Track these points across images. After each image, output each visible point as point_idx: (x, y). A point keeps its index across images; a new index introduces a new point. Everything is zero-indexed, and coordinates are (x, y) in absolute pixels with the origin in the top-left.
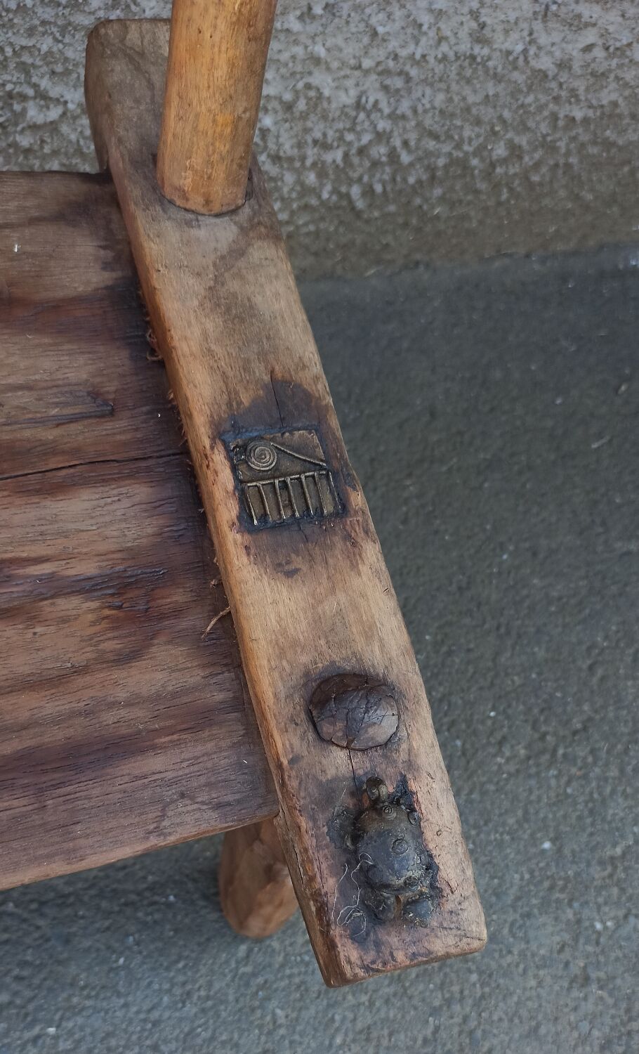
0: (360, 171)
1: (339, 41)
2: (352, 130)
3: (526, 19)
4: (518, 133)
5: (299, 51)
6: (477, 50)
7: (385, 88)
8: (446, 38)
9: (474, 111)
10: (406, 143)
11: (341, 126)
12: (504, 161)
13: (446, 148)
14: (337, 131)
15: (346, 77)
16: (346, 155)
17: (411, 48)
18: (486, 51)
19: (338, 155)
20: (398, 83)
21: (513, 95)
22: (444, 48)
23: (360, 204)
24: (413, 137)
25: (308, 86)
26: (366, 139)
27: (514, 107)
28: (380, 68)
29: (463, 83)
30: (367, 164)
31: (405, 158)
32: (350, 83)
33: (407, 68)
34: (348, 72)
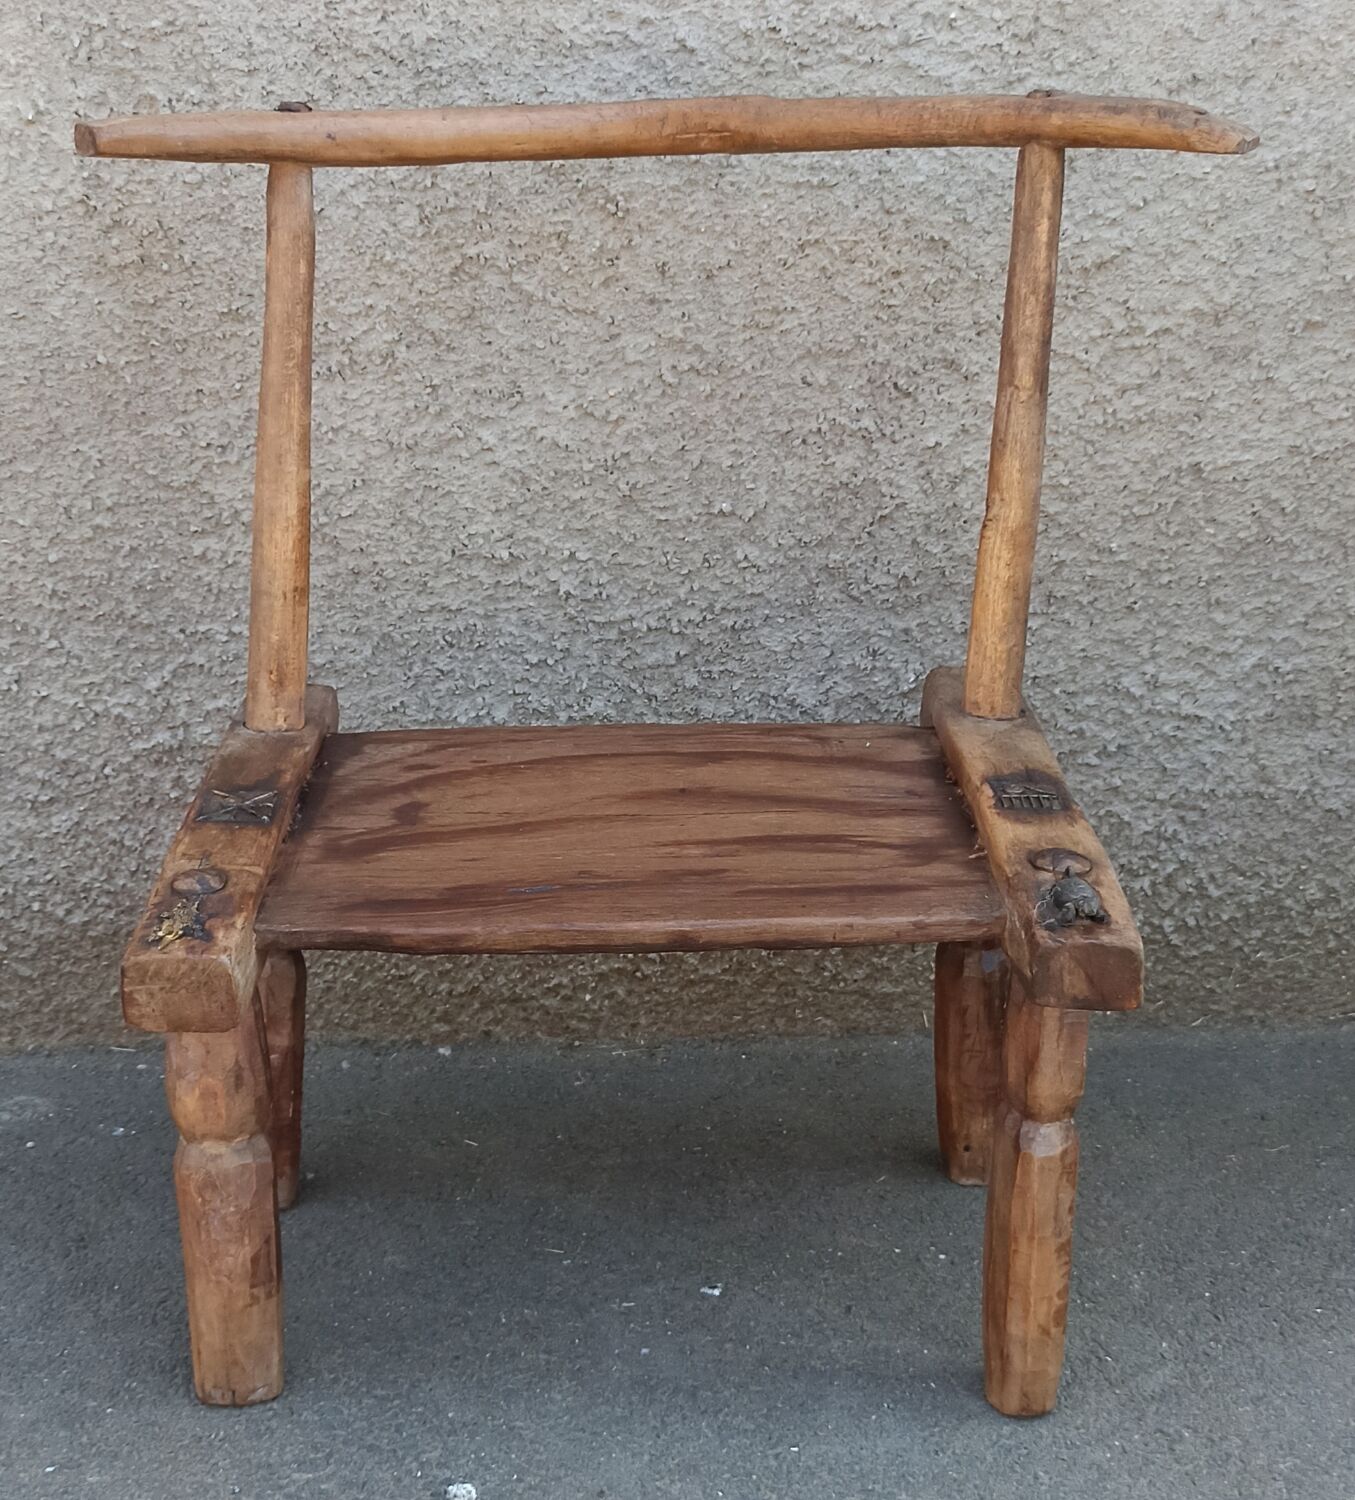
0: (1171, 903)
1: (1134, 776)
2: (1154, 858)
3: (1304, 764)
4: (1328, 875)
5: (1099, 782)
6: (1262, 788)
7: (1182, 819)
8: (1231, 777)
9: (1275, 847)
10: (1212, 877)
11: (1144, 853)
12: (1322, 904)
13: (1256, 884)
14: (1141, 858)
15: (1143, 808)
16: (1153, 884)
17: (1200, 785)
18: (1271, 790)
19: (1146, 882)
20: (1193, 816)
21: (1311, 835)
22: (1231, 786)
23: (1175, 939)
24: (1217, 870)
25: (1109, 814)
26: (1170, 868)
27: (1316, 847)
28: (1174, 801)
29: (1257, 819)
30: (1176, 896)
31: (1214, 892)
32: (1148, 813)
33: (1200, 803)
34: (1145, 803)
